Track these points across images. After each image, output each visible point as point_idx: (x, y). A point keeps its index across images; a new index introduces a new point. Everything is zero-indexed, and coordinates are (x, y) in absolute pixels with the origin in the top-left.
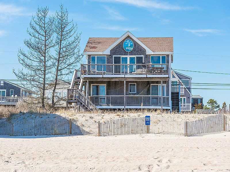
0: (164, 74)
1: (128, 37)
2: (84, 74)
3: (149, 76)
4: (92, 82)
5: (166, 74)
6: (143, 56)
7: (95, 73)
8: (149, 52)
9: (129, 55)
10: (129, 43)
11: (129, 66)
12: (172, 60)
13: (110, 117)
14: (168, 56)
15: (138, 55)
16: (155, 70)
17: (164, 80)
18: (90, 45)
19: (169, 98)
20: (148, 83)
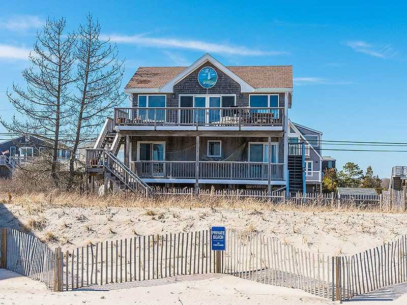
0: (274, 126)
1: (208, 64)
2: (121, 125)
3: (243, 128)
4: (140, 139)
5: (279, 126)
6: (235, 95)
7: (140, 122)
8: (246, 88)
9: (209, 94)
10: (208, 74)
11: (208, 110)
12: (290, 104)
13: (128, 218)
14: (282, 95)
15: (226, 93)
16: (256, 119)
17: (274, 136)
18: (139, 78)
19: (282, 166)
20: (245, 140)
